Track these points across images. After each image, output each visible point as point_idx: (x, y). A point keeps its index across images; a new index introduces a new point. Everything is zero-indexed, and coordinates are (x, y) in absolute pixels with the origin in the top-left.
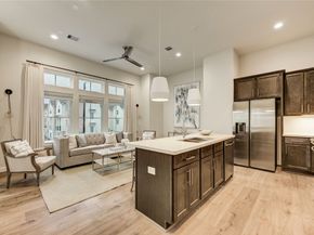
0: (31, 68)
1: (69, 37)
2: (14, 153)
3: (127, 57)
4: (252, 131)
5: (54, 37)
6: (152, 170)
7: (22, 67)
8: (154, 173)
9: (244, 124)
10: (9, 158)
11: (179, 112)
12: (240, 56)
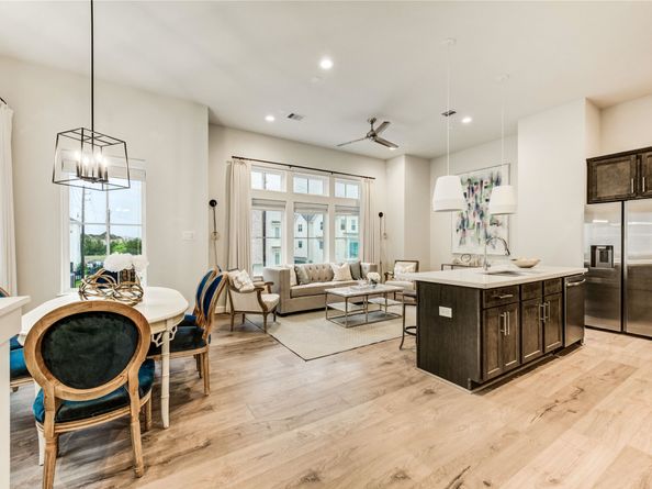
0: (237, 167)
1: (291, 116)
2: (237, 286)
3: (374, 135)
4: (628, 262)
5: (270, 118)
6: (446, 312)
7: (226, 165)
8: (450, 316)
9: (609, 248)
10: (233, 292)
11: (463, 225)
12: (602, 109)
